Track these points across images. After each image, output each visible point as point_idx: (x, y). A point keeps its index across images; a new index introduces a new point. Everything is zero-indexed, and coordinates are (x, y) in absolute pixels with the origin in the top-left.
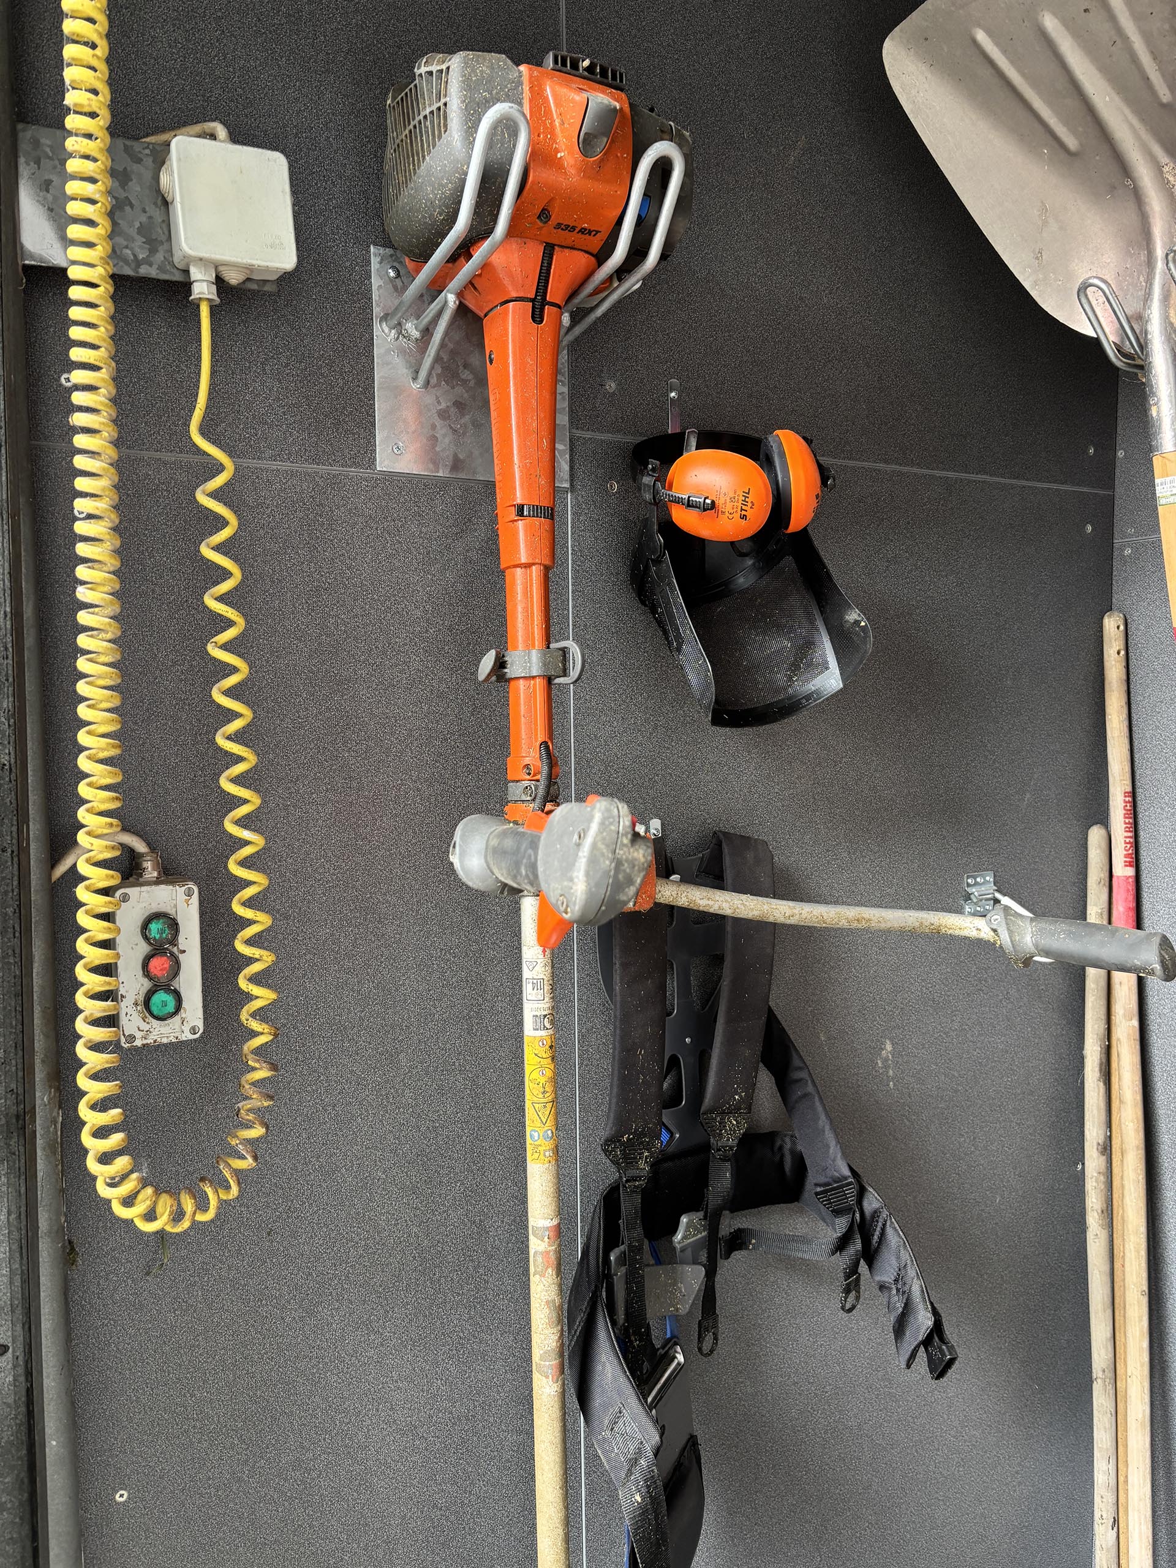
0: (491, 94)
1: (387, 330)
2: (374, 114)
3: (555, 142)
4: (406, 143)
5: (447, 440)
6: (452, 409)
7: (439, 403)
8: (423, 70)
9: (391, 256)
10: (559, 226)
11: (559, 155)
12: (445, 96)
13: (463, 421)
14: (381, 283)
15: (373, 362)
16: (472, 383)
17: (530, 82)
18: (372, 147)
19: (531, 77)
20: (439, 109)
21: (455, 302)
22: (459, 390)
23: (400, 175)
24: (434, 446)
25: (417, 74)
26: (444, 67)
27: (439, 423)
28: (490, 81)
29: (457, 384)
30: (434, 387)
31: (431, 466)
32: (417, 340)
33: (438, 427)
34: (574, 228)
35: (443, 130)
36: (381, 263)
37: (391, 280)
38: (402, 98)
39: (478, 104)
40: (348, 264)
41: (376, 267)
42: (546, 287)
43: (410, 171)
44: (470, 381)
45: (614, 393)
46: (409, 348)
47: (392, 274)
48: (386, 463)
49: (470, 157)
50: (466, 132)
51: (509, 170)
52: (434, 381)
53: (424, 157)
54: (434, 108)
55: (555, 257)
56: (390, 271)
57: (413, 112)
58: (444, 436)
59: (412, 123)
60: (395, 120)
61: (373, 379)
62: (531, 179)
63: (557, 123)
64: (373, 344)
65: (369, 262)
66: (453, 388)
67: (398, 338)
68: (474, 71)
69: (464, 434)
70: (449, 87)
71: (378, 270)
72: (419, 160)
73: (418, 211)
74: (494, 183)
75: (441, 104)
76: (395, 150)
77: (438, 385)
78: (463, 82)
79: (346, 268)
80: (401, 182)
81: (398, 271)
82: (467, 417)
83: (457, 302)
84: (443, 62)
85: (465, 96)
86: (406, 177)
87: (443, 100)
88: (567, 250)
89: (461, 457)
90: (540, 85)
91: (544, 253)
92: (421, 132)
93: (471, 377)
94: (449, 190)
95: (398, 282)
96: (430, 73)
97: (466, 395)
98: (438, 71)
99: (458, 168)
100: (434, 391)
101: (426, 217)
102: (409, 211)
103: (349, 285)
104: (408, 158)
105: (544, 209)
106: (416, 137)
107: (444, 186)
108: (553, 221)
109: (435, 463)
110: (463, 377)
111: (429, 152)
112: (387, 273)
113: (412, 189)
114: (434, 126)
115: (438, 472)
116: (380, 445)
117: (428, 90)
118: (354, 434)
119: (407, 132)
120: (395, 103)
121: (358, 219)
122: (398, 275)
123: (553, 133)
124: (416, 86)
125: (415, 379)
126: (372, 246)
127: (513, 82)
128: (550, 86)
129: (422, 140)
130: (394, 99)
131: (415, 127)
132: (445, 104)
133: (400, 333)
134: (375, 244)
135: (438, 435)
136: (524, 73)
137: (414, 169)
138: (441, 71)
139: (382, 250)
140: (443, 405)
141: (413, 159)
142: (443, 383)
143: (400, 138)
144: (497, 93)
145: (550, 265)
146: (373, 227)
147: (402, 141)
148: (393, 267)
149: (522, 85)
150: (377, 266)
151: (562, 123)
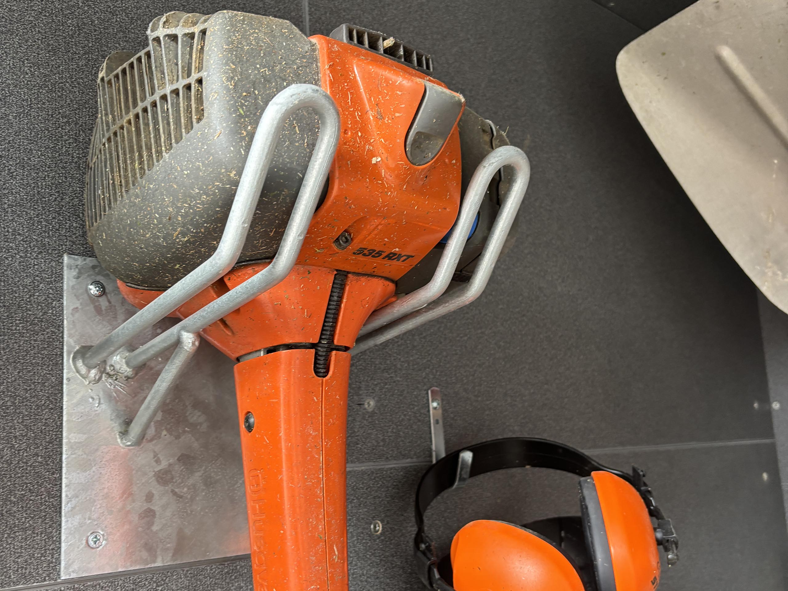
0: (273, 70)
1: (83, 370)
2: (76, 90)
3: (367, 141)
4: (129, 132)
5: (168, 513)
6: (177, 467)
7: (158, 461)
8: (161, 32)
9: (94, 267)
10: (361, 252)
11: (374, 160)
12: (200, 69)
13: (191, 482)
14: (78, 305)
15: (61, 416)
16: (204, 427)
17: (330, 59)
18: (72, 129)
19: (330, 52)
20: (188, 87)
21: (193, 344)
22: (188, 439)
23: (116, 174)
24: (150, 524)
25: (150, 38)
26: (196, 30)
27: (157, 489)
28: (270, 54)
29: (184, 432)
30: (151, 440)
31: (145, 554)
32: (128, 378)
33: (156, 497)
34: (379, 253)
35: (194, 117)
36: (78, 278)
37: (92, 299)
38: (124, 71)
39: (254, 83)
40: (28, 281)
41: (71, 284)
42: (334, 327)
43: (133, 170)
44: (201, 424)
45: (373, 413)
46: (117, 391)
47: (93, 290)
48: (75, 566)
49: (244, 160)
50: (236, 123)
51: (302, 180)
52: (151, 431)
53: (159, 153)
54: (180, 85)
55: (347, 288)
56: (91, 287)
57: (143, 90)
58: (165, 507)
59: (141, 105)
60: (111, 98)
61: (61, 441)
62: (335, 191)
63: (371, 115)
64: (61, 391)
65: (60, 277)
66: (178, 437)
67: (100, 378)
68: (244, 36)
69: (192, 499)
70: (206, 57)
71: (73, 287)
72: (150, 156)
73: (146, 227)
74: (276, 196)
75: (192, 80)
76: (109, 140)
77: (157, 436)
78: (230, 51)
79: (25, 286)
80: (117, 183)
81: (103, 287)
82: (198, 474)
83: (197, 343)
84: (194, 24)
85: (233, 71)
86: (126, 177)
87: (195, 76)
88: (363, 279)
89: (187, 532)
90: (343, 64)
91: (334, 283)
92: (155, 118)
93: (202, 419)
94: (203, 203)
95: (103, 302)
96: (174, 38)
97: (196, 445)
98: (185, 35)
99: (220, 173)
100: (150, 445)
101: (158, 237)
102: (131, 225)
103: (27, 310)
104: (132, 151)
105: (346, 231)
106: (147, 125)
107: (192, 197)
108: (355, 245)
109: (150, 549)
110: (191, 421)
111: (170, 147)
112: (87, 291)
113: (137, 196)
114: (178, 111)
115: (154, 562)
116: (67, 541)
117: (169, 61)
118: (25, 530)
119: (131, 116)
120: (111, 76)
121: (47, 221)
122: (104, 292)
123: (364, 129)
124: (148, 55)
125: (124, 433)
126: (66, 257)
127: (304, 57)
128: (357, 66)
129: (157, 130)
130: (110, 70)
131: (145, 110)
132: (200, 81)
133: (103, 371)
134: (71, 253)
135: (155, 508)
136: (318, 46)
137: (142, 169)
138: (192, 36)
139: (80, 261)
140: (164, 464)
141: (141, 156)
142: (164, 433)
143: (119, 123)
144: (281, 70)
145: (341, 298)
146: (69, 230)
147: (122, 128)
148: (96, 283)
149: (316, 61)
150: (73, 282)
151: (380, 117)
